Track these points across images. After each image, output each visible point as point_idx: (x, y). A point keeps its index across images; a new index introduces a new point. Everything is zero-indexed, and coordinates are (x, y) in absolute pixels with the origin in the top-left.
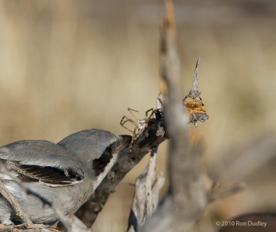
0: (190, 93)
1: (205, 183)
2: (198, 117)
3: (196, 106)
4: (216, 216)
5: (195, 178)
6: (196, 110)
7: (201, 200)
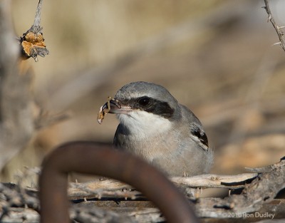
0: (32, 28)
1: (33, 110)
2: (38, 52)
3: (37, 41)
4: (40, 145)
5: (24, 106)
6: (37, 45)
7: (28, 127)
